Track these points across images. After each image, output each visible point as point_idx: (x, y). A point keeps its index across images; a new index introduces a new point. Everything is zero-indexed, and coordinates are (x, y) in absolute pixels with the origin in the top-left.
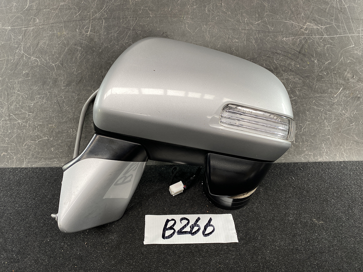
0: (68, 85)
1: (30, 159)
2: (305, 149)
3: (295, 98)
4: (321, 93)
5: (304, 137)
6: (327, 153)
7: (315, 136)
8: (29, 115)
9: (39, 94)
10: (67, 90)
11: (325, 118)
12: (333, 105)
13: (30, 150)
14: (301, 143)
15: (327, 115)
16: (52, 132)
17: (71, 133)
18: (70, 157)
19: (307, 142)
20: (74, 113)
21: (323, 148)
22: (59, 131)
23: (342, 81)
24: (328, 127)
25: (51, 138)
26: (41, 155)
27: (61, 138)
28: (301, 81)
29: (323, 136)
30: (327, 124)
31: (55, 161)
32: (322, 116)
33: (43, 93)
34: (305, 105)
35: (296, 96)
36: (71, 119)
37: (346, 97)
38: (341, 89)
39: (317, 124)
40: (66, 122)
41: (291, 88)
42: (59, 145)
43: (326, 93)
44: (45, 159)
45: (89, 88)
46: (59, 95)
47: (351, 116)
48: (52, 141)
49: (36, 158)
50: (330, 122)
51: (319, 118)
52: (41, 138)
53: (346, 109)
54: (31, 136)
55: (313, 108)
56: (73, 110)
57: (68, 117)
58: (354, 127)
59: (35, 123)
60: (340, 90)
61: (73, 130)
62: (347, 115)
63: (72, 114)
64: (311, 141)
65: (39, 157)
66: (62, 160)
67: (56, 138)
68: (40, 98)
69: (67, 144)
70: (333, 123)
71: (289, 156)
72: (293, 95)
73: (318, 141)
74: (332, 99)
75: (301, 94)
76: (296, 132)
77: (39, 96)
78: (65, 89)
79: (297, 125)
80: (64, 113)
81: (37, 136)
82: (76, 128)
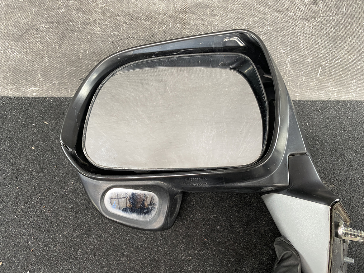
2: (330, 84)
5: (333, 70)
6: (356, 89)
7: (347, 69)
14: (326, 77)
19: (335, 75)
21: (353, 84)
34: (349, 28)
35: (341, 14)
55: (359, 32)
64: (341, 75)
71: (306, 92)
72: (336, 12)
73: (350, 75)
75: (349, 12)
76: (324, 63)
79: (328, 54)
82: (16, 48)
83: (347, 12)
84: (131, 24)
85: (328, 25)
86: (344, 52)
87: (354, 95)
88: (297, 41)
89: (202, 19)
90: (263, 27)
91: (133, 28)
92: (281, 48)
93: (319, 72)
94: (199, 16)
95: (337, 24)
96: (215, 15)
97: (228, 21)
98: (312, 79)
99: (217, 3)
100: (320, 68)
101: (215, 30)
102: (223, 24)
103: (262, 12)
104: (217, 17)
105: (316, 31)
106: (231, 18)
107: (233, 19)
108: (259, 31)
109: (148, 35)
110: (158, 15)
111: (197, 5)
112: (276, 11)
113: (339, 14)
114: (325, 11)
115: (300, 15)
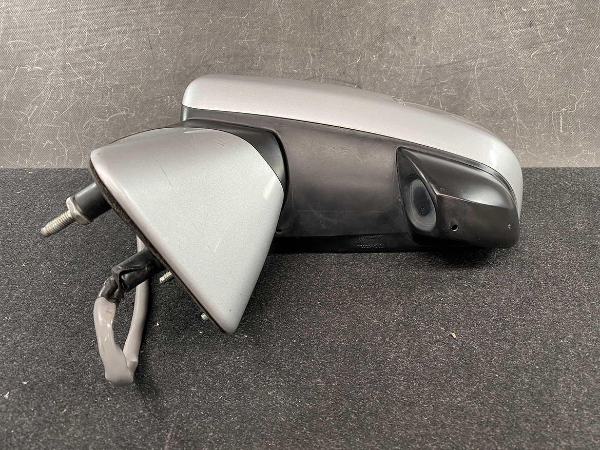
0: (168, 8)
2: (581, 145)
3: (562, 41)
5: (578, 121)
8: (98, 65)
9: (118, 24)
10: (166, 17)
13: (94, 136)
14: (573, 133)
16: (135, 100)
17: (167, 104)
19: (584, 130)
20: (175, 64)
22: (147, 100)
25: (132, 112)
27: (150, 114)
28: (574, 5)
34: (581, 55)
35: (566, 37)
36: (169, 74)
40: (160, 82)
41: (556, 21)
45: (205, 15)
46: (152, 27)
48: (133, 118)
52: (115, 112)
54: (98, 109)
55: (596, 60)
56: (174, 58)
57: (165, 72)
59: (108, 82)
61: (171, 98)
63: (171, 66)
64: (592, 129)
67: (140, 112)
68: (119, 32)
71: (552, 158)
72: (559, 34)
75: (575, 33)
76: (564, 110)
77: (117, 29)
78: (163, 15)
79: (566, 95)
80: (158, 64)
81: (108, 108)
82: (177, 94)
83: (572, 33)
84: (319, 57)
85: (554, 53)
86: (586, 91)
88: (521, 79)
89: (402, 49)
90: (475, 59)
91: (321, 63)
92: (502, 89)
93: (561, 125)
94: (398, 44)
95: (565, 51)
96: (417, 44)
97: (432, 52)
98: (554, 137)
99: (418, 28)
100: (560, 119)
101: (418, 64)
102: (426, 56)
103: (471, 40)
104: (419, 47)
105: (541, 62)
106: (435, 48)
107: (438, 49)
108: (471, 66)
109: (338, 72)
110: (352, 44)
111: (396, 30)
112: (487, 38)
113: (564, 37)
114: (546, 34)
115: (517, 42)
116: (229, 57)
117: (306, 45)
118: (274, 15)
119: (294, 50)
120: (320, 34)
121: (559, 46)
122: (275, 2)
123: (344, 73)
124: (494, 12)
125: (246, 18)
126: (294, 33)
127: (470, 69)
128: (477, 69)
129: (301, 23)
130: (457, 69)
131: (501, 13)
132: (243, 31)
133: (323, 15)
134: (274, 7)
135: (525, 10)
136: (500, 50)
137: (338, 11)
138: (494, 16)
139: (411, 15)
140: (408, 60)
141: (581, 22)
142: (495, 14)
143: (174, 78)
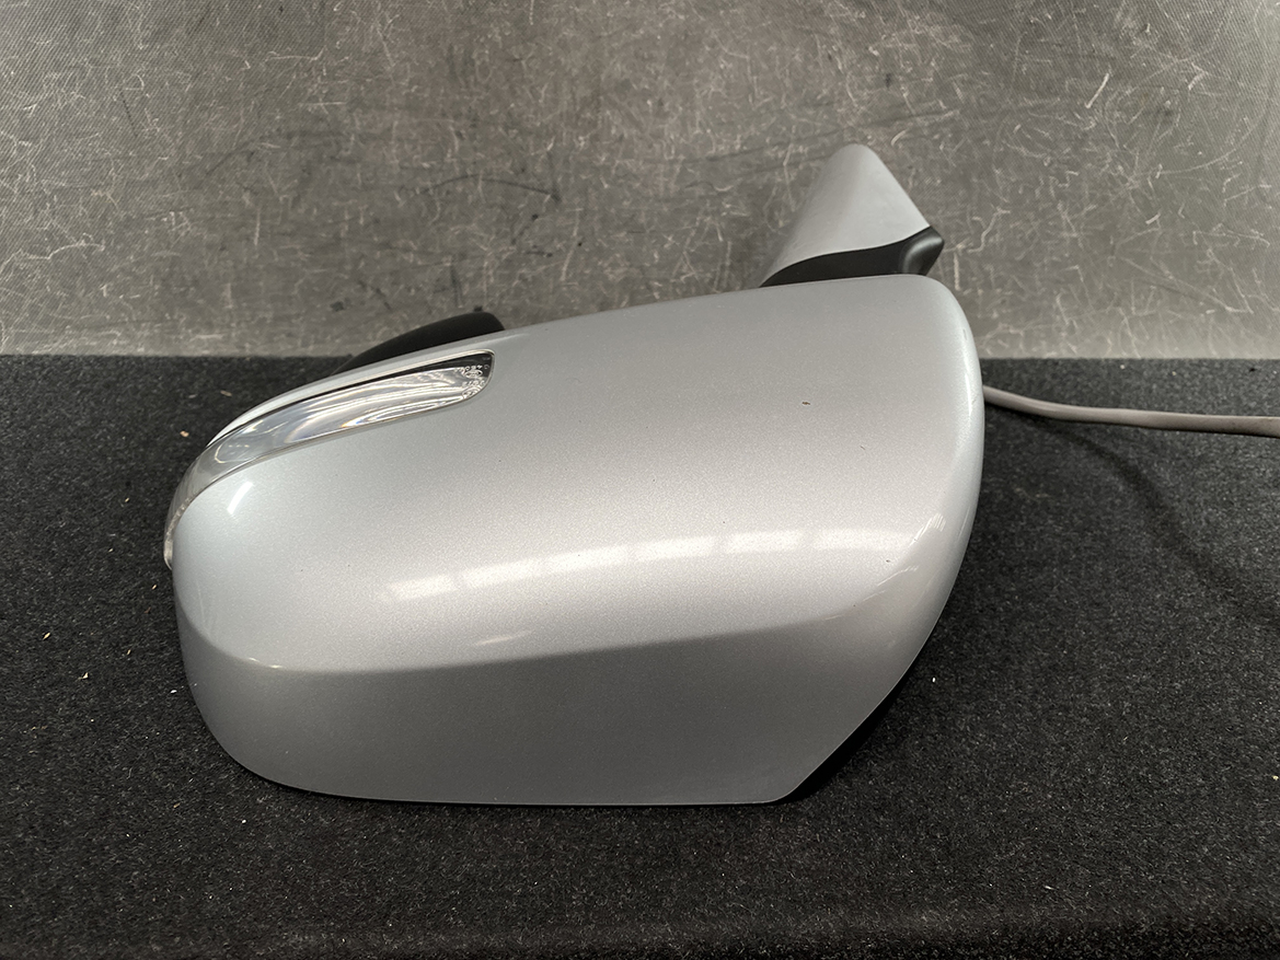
0: (160, 35)
1: (21, 325)
3: (951, 114)
4: (1041, 95)
5: (989, 268)
6: (1071, 330)
7: (1026, 263)
8: (21, 149)
9: (58, 67)
10: (155, 54)
11: (1061, 196)
12: (1082, 142)
13: (23, 289)
14: (980, 292)
15: (1065, 182)
16: (104, 218)
17: (171, 227)
18: (170, 324)
20: (180, 148)
21: (1057, 312)
22: (129, 219)
23: (1107, 49)
24: (1069, 229)
25: (99, 242)
26: (65, 311)
27: (137, 247)
28: (969, 46)
29: (1054, 264)
30: (1065, 217)
31: (114, 336)
32: (1047, 185)
33: (73, 62)
34: (987, 142)
35: (956, 107)
36: (170, 169)
37: (1126, 111)
38: (1106, 79)
39: (1031, 215)
40: (153, 183)
41: (936, 75)
42: (130, 273)
43: (1056, 94)
44: (79, 328)
45: (234, 52)
46: (127, 75)
47: (1145, 186)
48: (103, 255)
49: (46, 322)
50: (1078, 210)
51: (1037, 192)
52: (63, 241)
53: (1130, 158)
54: (28, 235)
55: (1016, 153)
56: (177, 136)
57: (161, 164)
58: (1159, 230)
59: (44, 182)
60: (1104, 83)
61: (177, 216)
62: (1133, 182)
63: (173, 152)
64: (1015, 283)
65: (57, 321)
66: (139, 334)
67: (116, 243)
68: (60, 83)
69: (157, 271)
70: (1088, 214)
72: (943, 101)
73: (1038, 284)
74: (1077, 120)
75: (973, 99)
76: (960, 246)
77: (55, 76)
78: (149, 50)
79: (963, 218)
80: (145, 147)
81: (49, 234)
82: (188, 209)
83: (968, 100)
84: (472, 138)
85: (936, 137)
86: (1001, 211)
87: (1074, 348)
89: (637, 125)
90: (783, 145)
91: (475, 149)
93: (957, 275)
94: (629, 115)
95: (957, 135)
96: (666, 115)
97: (698, 131)
99: (666, 83)
100: (953, 264)
101: (670, 154)
102: (687, 139)
103: (774, 107)
104: (672, 121)
105: (913, 153)
106: (704, 122)
107: (708, 126)
108: (776, 159)
109: (511, 169)
110: (535, 113)
111: (623, 87)
112: (806, 104)
113: (952, 105)
114: (919, 100)
115: (864, 115)
116: (289, 136)
117: (444, 115)
118: (375, 54)
119: (420, 124)
120: (471, 94)
121: (945, 123)
122: (375, 30)
123: (523, 170)
124: (815, 54)
125: (320, 59)
126: (417, 91)
127: (775, 165)
128: (789, 164)
129: (430, 70)
130: (749, 165)
131: (830, 57)
132: (316, 86)
133: (475, 56)
134: (374, 39)
135: (876, 53)
136: (831, 128)
137: (503, 50)
138: (817, 64)
139: (651, 58)
140: (650, 146)
141: (985, 78)
142: (819, 59)
143: (180, 176)
